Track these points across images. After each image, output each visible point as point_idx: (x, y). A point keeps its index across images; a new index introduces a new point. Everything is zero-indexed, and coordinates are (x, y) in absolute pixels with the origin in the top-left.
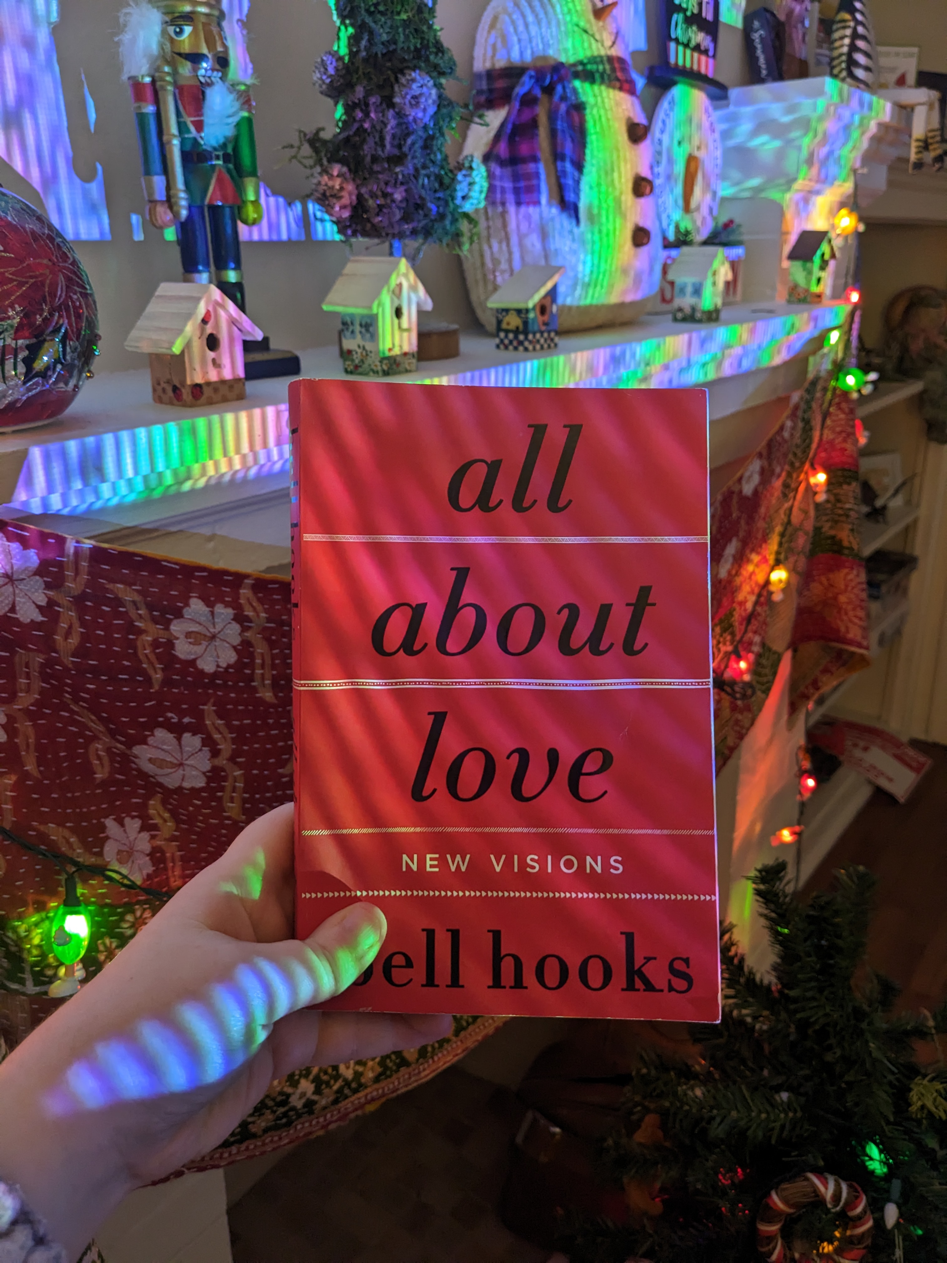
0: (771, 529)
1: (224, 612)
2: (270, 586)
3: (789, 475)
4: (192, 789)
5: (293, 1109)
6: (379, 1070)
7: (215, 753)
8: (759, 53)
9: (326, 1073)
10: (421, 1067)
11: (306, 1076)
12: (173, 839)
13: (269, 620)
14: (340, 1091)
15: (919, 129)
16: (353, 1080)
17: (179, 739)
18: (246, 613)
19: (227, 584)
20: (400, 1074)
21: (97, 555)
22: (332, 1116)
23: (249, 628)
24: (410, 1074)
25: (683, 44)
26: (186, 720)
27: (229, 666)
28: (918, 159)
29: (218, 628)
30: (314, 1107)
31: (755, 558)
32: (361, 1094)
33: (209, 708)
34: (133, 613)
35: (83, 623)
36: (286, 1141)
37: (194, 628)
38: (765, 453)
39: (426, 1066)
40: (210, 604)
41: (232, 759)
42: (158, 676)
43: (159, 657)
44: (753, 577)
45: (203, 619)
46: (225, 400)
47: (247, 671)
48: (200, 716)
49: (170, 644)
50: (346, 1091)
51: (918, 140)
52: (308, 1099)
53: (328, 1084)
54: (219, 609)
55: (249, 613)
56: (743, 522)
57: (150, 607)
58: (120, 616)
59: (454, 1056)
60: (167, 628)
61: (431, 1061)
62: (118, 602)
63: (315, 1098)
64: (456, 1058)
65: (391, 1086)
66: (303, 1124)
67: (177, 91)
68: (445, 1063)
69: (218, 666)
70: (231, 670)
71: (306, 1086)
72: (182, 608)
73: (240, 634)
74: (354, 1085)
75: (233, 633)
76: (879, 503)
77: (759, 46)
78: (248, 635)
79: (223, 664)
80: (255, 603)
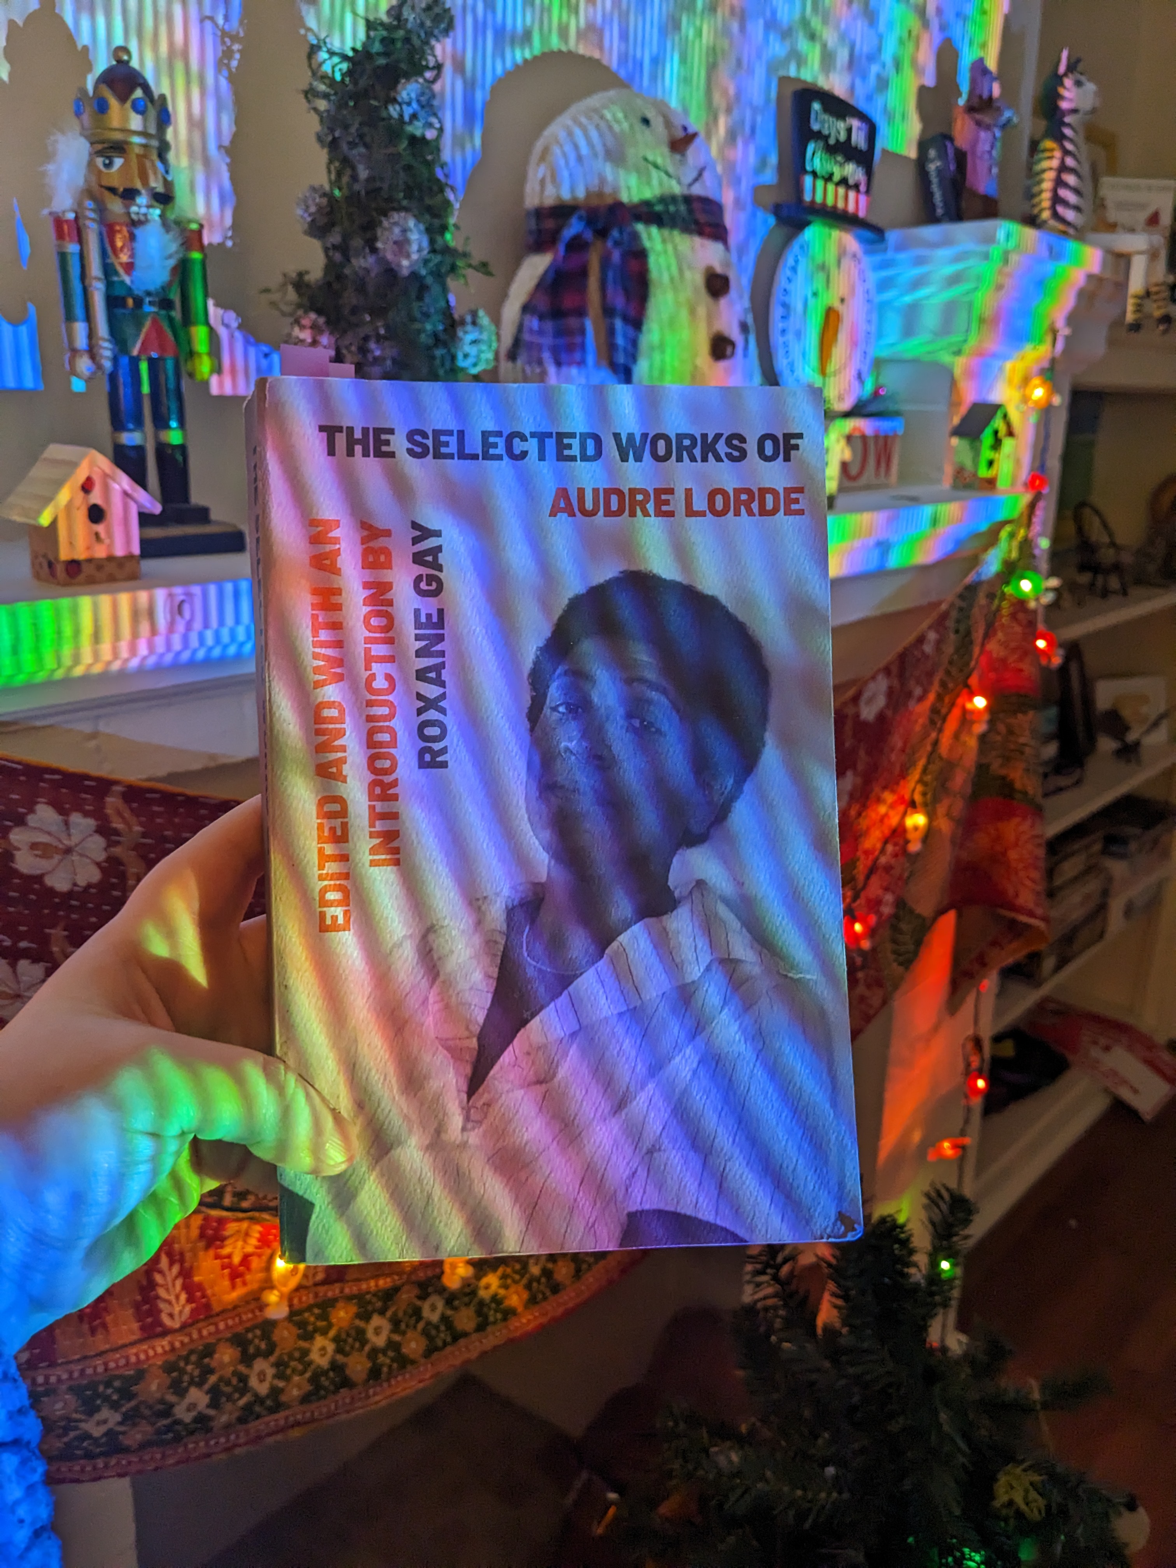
0: (914, 764)
1: (82, 823)
2: (148, 795)
3: (940, 698)
5: (178, 1422)
6: (309, 1388)
8: (935, 188)
9: (228, 1383)
10: (371, 1391)
11: (200, 1385)
13: (144, 835)
14: (248, 1408)
15: (1136, 284)
16: (268, 1396)
17: (14, 966)
18: (114, 825)
19: (88, 790)
20: (338, 1397)
22: (238, 1437)
23: (118, 843)
24: (353, 1398)
25: (823, 177)
26: (24, 944)
27: (89, 886)
28: (1136, 320)
29: (75, 840)
30: (212, 1424)
31: (889, 797)
32: (281, 1415)
33: (57, 933)
36: (171, 1461)
37: (43, 839)
38: (894, 670)
39: (378, 1389)
40: (64, 813)
44: (886, 820)
45: (53, 829)
46: (112, 579)
47: (116, 893)
48: (45, 941)
49: (7, 856)
50: (257, 1409)
51: (1136, 297)
52: (199, 1413)
53: (229, 1398)
54: (76, 818)
55: (118, 825)
56: (862, 753)
59: (420, 1382)
60: (4, 837)
61: (385, 1385)
63: (212, 1412)
64: (421, 1385)
65: (324, 1410)
66: (196, 1443)
67: (104, 230)
68: (405, 1389)
69: (75, 885)
70: (93, 891)
71: (198, 1397)
72: (26, 814)
73: (105, 849)
74: (269, 1403)
75: (96, 846)
76: (1131, 737)
77: (934, 180)
78: (117, 851)
79: (82, 882)
80: (127, 814)
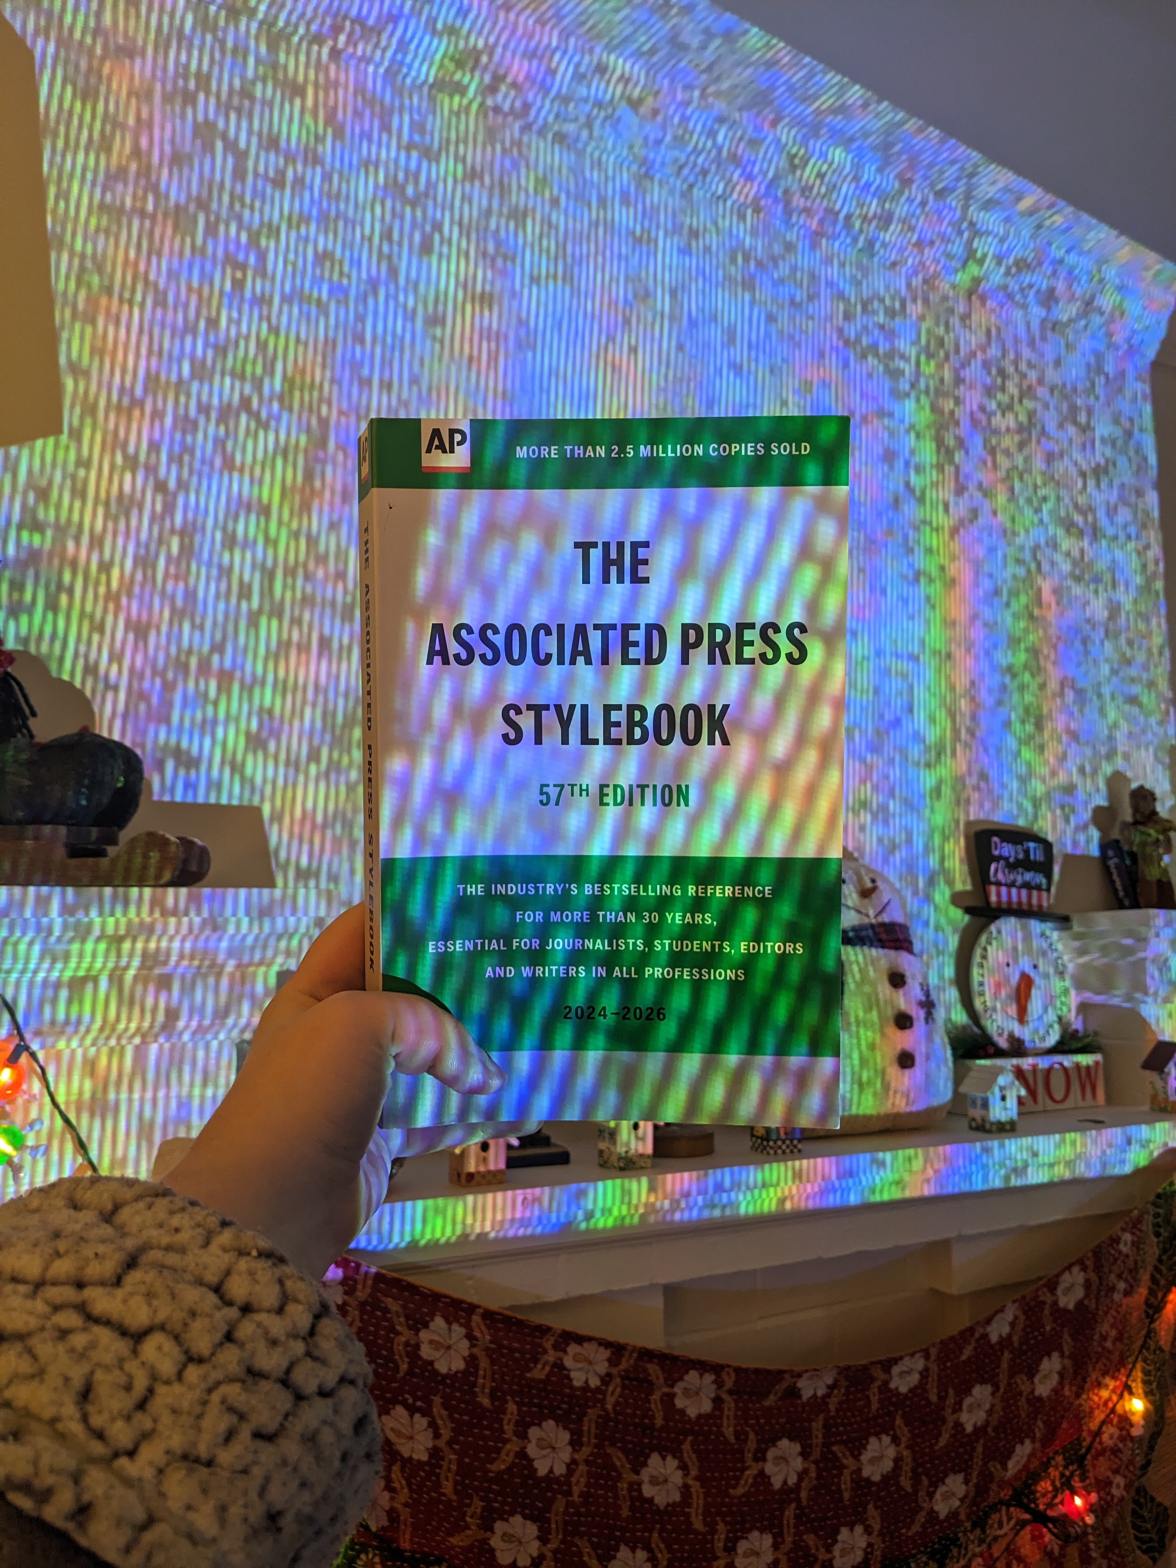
1: (458, 1331)
2: (496, 1317)
4: (419, 1461)
7: (437, 1435)
8: (1116, 878)
12: (406, 1505)
13: (491, 1342)
17: (411, 1416)
18: (475, 1334)
19: (463, 1310)
21: (378, 1277)
23: (477, 1345)
25: (1006, 885)
26: (419, 1404)
27: (457, 1372)
29: (453, 1341)
33: (437, 1400)
34: (395, 1320)
35: (362, 1320)
37: (437, 1338)
38: (1090, 1263)
40: (449, 1323)
41: (449, 1443)
42: (404, 1367)
43: (408, 1355)
45: (443, 1332)
46: (489, 1183)
47: (472, 1379)
48: (430, 1404)
49: (417, 1347)
54: (455, 1327)
55: (477, 1333)
56: (1066, 1337)
57: (408, 1318)
58: (388, 1320)
60: (417, 1334)
62: (386, 1310)
69: (450, 1370)
70: (459, 1375)
72: (430, 1322)
73: (469, 1349)
75: (464, 1347)
77: (1115, 872)
78: (475, 1350)
79: (454, 1369)
80: (483, 1328)
